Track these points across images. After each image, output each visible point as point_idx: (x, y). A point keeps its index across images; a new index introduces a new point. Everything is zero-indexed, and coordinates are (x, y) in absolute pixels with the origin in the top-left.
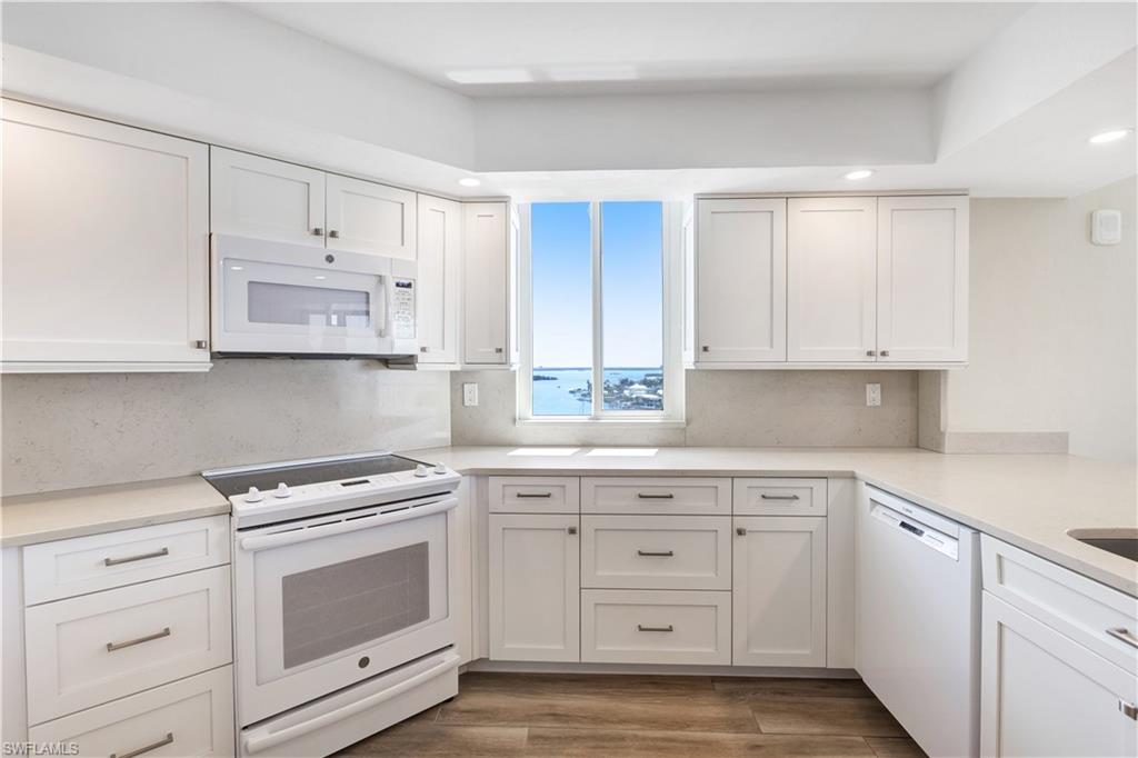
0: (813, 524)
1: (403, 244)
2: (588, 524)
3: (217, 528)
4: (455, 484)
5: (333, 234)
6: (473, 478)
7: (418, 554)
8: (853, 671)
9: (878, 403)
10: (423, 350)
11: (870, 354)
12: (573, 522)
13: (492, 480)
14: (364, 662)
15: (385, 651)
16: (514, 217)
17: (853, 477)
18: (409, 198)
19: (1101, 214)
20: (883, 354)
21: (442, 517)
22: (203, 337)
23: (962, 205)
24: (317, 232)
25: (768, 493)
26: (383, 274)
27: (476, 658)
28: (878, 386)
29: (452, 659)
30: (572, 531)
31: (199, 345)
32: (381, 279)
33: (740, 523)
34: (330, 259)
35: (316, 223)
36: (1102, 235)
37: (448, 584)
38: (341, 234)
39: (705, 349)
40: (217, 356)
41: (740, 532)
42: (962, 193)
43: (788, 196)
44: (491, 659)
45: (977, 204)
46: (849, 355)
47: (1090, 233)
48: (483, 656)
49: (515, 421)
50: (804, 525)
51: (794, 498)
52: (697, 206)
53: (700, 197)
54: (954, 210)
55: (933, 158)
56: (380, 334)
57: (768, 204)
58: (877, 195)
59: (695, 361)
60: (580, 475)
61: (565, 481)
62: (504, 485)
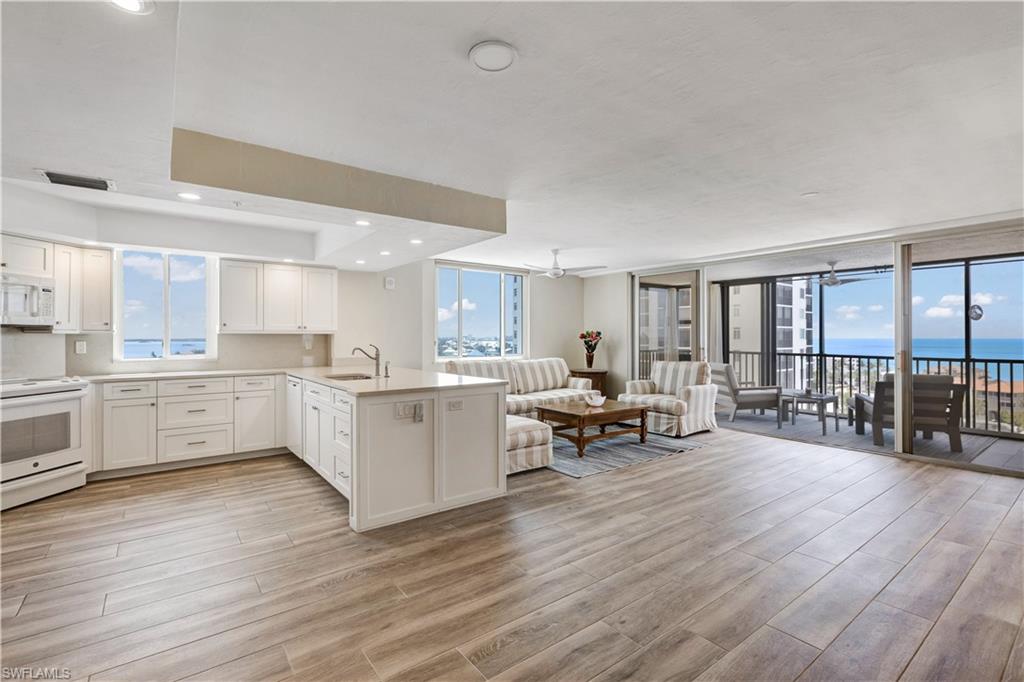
0: (270, 393)
1: (45, 268)
2: (162, 402)
4: (85, 385)
5: (4, 265)
6: (94, 384)
7: (64, 418)
8: (286, 448)
11: (299, 328)
12: (155, 402)
13: (106, 385)
14: (36, 465)
15: (46, 460)
16: (115, 259)
17: (285, 374)
18: (49, 247)
19: (388, 279)
20: (305, 328)
21: (78, 401)
23: (335, 273)
25: (250, 382)
26: (35, 285)
27: (94, 470)
29: (88, 467)
30: (153, 405)
32: (33, 288)
33: (237, 395)
36: (388, 286)
37: (81, 433)
38: (8, 265)
39: (224, 325)
41: (237, 398)
42: (334, 268)
43: (264, 263)
44: (105, 469)
45: (341, 272)
46: (288, 327)
47: (385, 286)
48: (100, 469)
49: (112, 361)
50: (265, 393)
51: (261, 383)
52: (220, 263)
53: (222, 259)
54: (332, 275)
55: (313, 259)
56: (33, 315)
57: (256, 265)
58: (302, 266)
59: (220, 330)
60: (157, 380)
61: (149, 382)
62: (113, 387)
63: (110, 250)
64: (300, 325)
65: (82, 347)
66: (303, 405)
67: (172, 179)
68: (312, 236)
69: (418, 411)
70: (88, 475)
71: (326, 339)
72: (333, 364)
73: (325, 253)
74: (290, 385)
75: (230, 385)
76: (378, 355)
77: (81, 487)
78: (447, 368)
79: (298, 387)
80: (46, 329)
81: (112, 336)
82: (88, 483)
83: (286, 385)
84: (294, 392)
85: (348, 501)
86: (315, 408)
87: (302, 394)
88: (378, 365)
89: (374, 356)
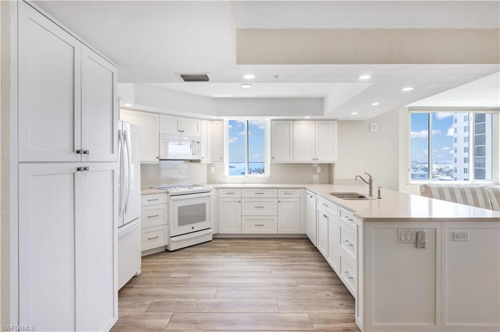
0: (297, 200)
1: (198, 132)
2: (243, 200)
3: (166, 196)
4: (212, 190)
5: (183, 131)
6: (216, 189)
7: (204, 206)
9: (320, 172)
10: (203, 158)
11: (314, 159)
12: (240, 200)
13: (220, 190)
14: (193, 228)
15: (198, 226)
16: (225, 125)
17: (305, 188)
18: (199, 121)
19: (372, 124)
20: (317, 159)
22: (158, 156)
23: (336, 123)
24: (180, 131)
25: (286, 192)
27: (216, 233)
29: (212, 231)
30: (240, 202)
31: (157, 158)
32: (194, 141)
33: (279, 199)
35: (180, 129)
36: (372, 130)
37: (210, 212)
38: (185, 131)
39: (273, 158)
40: (160, 160)
41: (279, 202)
42: (336, 120)
43: (293, 120)
44: (220, 233)
45: (339, 122)
46: (308, 159)
47: (370, 129)
48: (218, 233)
49: (224, 177)
50: (294, 200)
51: (292, 194)
52: (271, 122)
53: (272, 120)
54: (334, 124)
55: (322, 115)
56: (193, 154)
57: (289, 122)
58: (315, 120)
59: (271, 161)
60: (241, 188)
61: (238, 190)
62: (223, 191)
63: (222, 120)
64: (314, 158)
65: (213, 170)
66: (317, 212)
67: (237, 64)
68: (321, 100)
69: (420, 238)
70: (213, 235)
71: (329, 167)
72: (334, 183)
73: (329, 110)
74: (309, 196)
75: (276, 192)
76: (371, 181)
77: (210, 241)
78: (421, 190)
79: (314, 199)
80: (198, 161)
81: (224, 164)
82: (214, 239)
83: (306, 196)
84: (312, 201)
85: (354, 299)
86: (325, 216)
87: (316, 204)
88: (371, 188)
89: (368, 182)
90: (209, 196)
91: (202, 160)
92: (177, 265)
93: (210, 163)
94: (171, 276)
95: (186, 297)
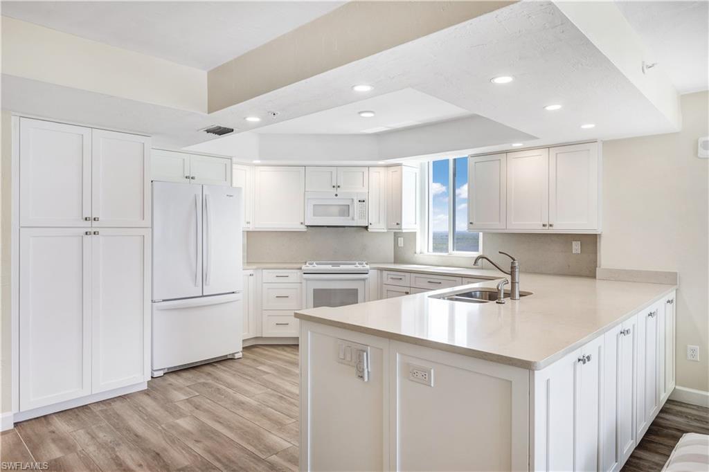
1: (363, 187)
3: (299, 273)
5: (338, 187)
6: (379, 271)
9: (579, 252)
10: (371, 224)
11: (544, 225)
12: (408, 291)
13: (384, 272)
18: (366, 170)
19: (702, 139)
20: (551, 225)
21: (363, 282)
22: (302, 221)
24: (334, 187)
26: (354, 198)
28: (579, 242)
31: (302, 223)
32: (352, 200)
34: (336, 195)
35: (335, 184)
38: (341, 187)
40: (308, 226)
43: (507, 152)
45: (605, 143)
46: (533, 225)
49: (415, 254)
52: (469, 161)
53: (471, 156)
58: (548, 147)
59: (469, 229)
60: (410, 273)
61: (406, 274)
62: (388, 274)
63: (400, 165)
64: (547, 223)
65: (401, 242)
71: (596, 242)
72: (597, 277)
81: (415, 234)
90: (364, 280)
91: (370, 227)
92: (279, 359)
93: (386, 231)
94: (260, 368)
95: (230, 386)
